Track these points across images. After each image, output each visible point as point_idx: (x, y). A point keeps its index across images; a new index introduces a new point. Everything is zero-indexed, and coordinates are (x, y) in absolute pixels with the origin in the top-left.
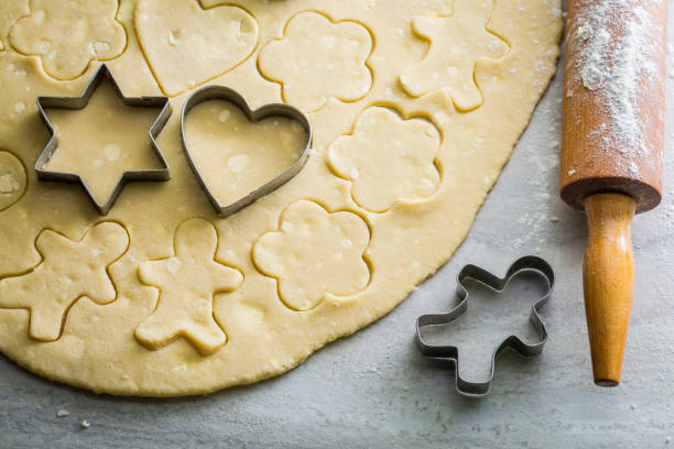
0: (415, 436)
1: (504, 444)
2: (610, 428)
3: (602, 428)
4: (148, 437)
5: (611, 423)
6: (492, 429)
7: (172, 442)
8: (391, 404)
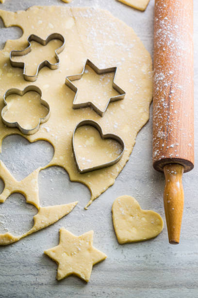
0: (113, 260)
1: (149, 262)
2: (192, 254)
3: (189, 254)
4: (3, 265)
5: (192, 252)
6: (144, 256)
7: (13, 267)
8: (102, 247)
